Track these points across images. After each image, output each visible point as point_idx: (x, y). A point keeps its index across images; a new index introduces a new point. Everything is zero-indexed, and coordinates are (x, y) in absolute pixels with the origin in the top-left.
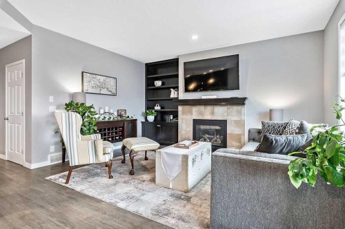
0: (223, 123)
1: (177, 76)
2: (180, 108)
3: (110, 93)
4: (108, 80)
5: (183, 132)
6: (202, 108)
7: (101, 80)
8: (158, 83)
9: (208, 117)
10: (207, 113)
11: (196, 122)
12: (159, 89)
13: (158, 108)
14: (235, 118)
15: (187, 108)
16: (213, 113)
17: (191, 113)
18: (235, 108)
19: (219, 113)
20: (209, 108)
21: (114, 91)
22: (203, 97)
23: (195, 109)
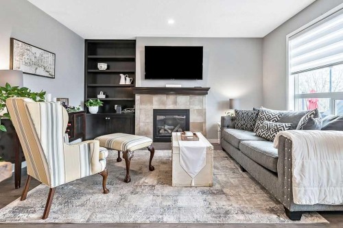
0: (186, 112)
1: (133, 60)
2: (138, 97)
3: (47, 74)
4: (46, 55)
5: (142, 124)
6: (164, 97)
7: (37, 55)
8: (103, 66)
9: (170, 107)
10: (169, 103)
11: (156, 112)
12: (103, 73)
13: (101, 96)
14: (198, 107)
15: (146, 96)
16: (175, 103)
17: (151, 102)
18: (198, 98)
19: (182, 102)
20: (171, 98)
21: (52, 72)
22: (167, 86)
23: (156, 98)
